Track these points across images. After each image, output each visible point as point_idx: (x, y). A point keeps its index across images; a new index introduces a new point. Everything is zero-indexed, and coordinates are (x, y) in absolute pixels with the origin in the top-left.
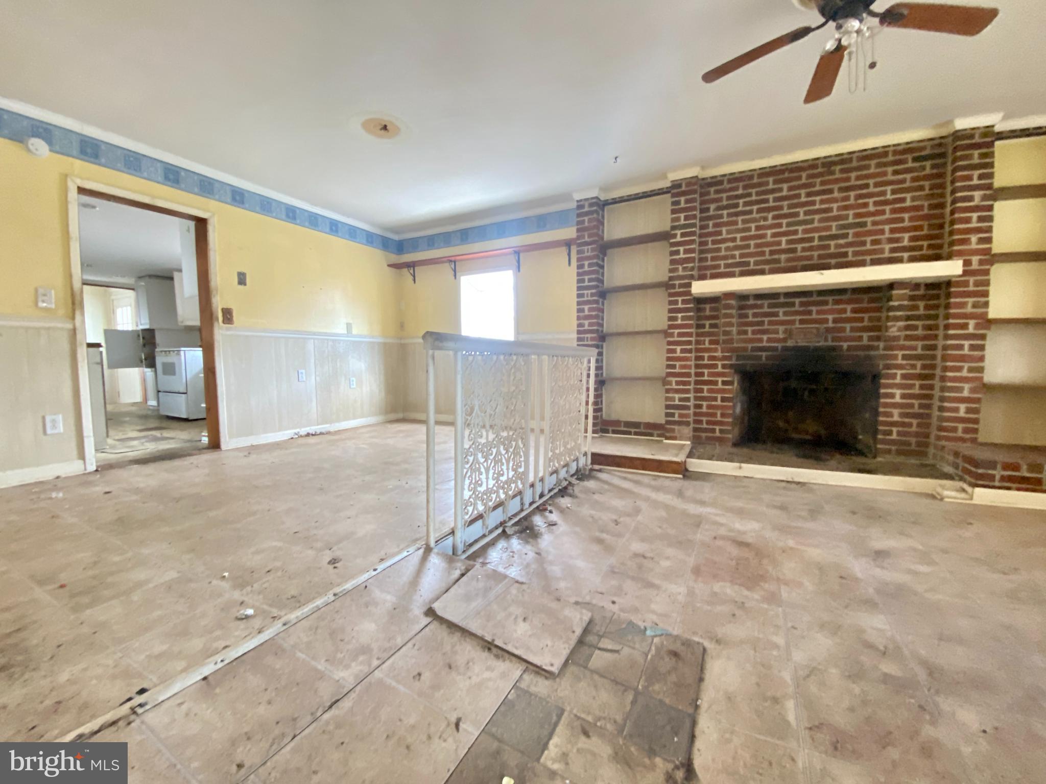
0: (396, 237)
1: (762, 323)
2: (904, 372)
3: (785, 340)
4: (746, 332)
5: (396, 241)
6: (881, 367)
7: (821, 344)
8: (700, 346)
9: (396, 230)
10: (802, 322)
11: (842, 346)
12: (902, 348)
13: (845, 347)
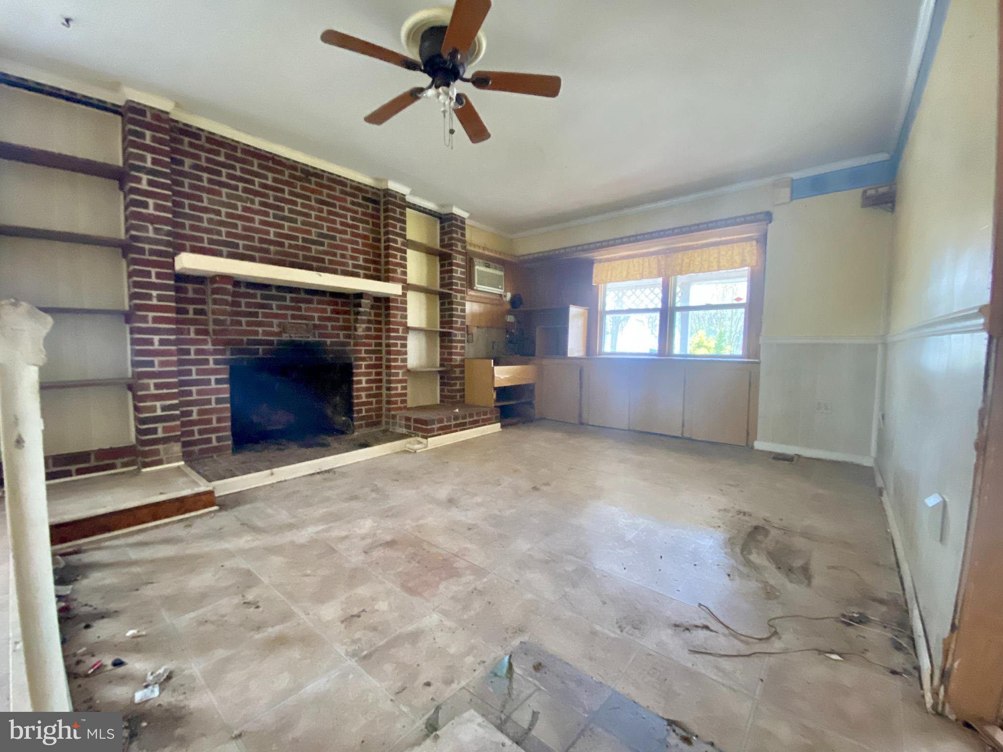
1: (256, 315)
2: (366, 363)
3: (279, 334)
4: (239, 323)
6: (353, 360)
7: (310, 339)
8: (182, 337)
10: (294, 317)
11: (326, 342)
12: (365, 345)
13: (328, 343)
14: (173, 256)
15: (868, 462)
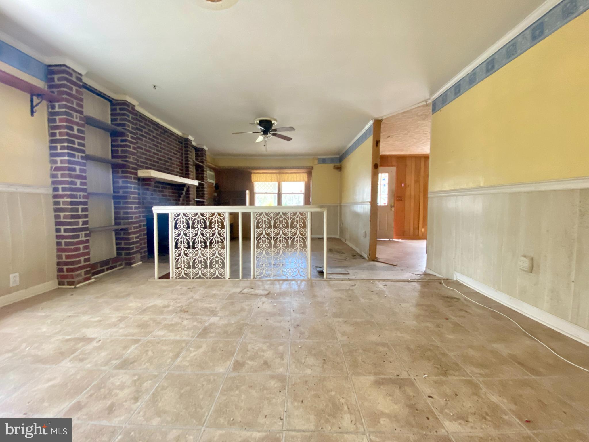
10: (162, 195)
14: (136, 169)
15: (337, 237)
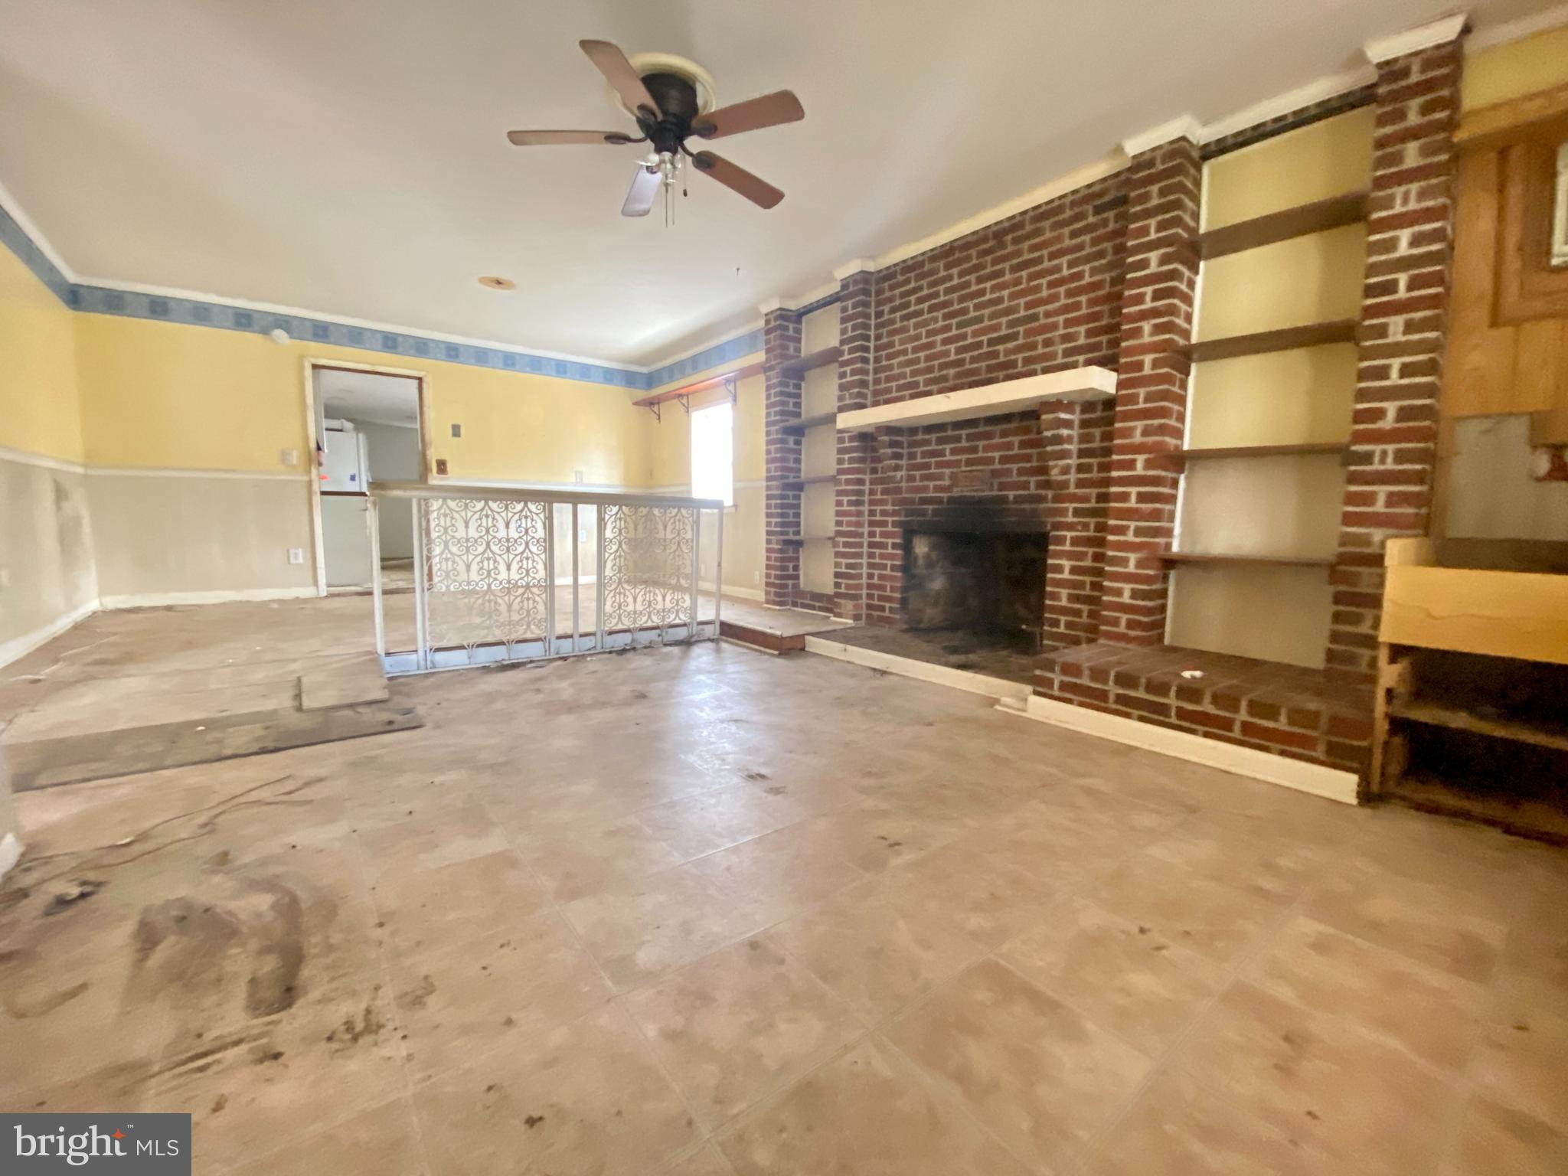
0: (645, 370)
1: (929, 466)
2: (1074, 534)
3: (948, 489)
4: (914, 478)
5: (645, 374)
6: (1049, 527)
7: (986, 493)
8: (873, 497)
9: (642, 360)
10: (969, 462)
11: (1007, 497)
12: (1074, 498)
13: (1011, 498)
